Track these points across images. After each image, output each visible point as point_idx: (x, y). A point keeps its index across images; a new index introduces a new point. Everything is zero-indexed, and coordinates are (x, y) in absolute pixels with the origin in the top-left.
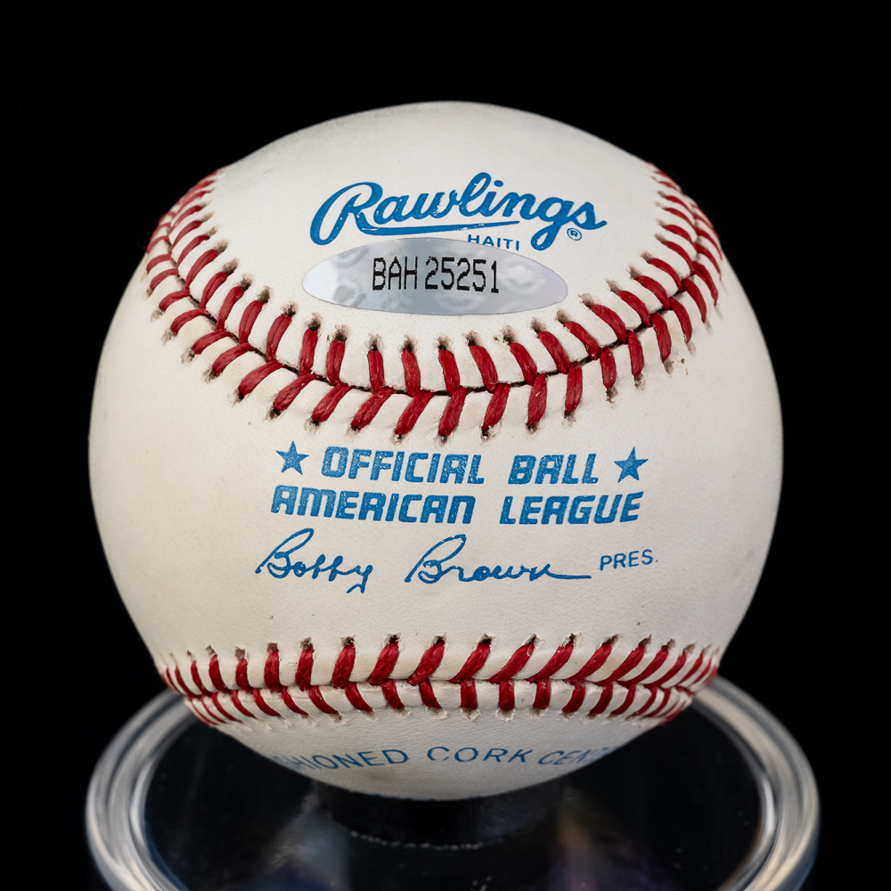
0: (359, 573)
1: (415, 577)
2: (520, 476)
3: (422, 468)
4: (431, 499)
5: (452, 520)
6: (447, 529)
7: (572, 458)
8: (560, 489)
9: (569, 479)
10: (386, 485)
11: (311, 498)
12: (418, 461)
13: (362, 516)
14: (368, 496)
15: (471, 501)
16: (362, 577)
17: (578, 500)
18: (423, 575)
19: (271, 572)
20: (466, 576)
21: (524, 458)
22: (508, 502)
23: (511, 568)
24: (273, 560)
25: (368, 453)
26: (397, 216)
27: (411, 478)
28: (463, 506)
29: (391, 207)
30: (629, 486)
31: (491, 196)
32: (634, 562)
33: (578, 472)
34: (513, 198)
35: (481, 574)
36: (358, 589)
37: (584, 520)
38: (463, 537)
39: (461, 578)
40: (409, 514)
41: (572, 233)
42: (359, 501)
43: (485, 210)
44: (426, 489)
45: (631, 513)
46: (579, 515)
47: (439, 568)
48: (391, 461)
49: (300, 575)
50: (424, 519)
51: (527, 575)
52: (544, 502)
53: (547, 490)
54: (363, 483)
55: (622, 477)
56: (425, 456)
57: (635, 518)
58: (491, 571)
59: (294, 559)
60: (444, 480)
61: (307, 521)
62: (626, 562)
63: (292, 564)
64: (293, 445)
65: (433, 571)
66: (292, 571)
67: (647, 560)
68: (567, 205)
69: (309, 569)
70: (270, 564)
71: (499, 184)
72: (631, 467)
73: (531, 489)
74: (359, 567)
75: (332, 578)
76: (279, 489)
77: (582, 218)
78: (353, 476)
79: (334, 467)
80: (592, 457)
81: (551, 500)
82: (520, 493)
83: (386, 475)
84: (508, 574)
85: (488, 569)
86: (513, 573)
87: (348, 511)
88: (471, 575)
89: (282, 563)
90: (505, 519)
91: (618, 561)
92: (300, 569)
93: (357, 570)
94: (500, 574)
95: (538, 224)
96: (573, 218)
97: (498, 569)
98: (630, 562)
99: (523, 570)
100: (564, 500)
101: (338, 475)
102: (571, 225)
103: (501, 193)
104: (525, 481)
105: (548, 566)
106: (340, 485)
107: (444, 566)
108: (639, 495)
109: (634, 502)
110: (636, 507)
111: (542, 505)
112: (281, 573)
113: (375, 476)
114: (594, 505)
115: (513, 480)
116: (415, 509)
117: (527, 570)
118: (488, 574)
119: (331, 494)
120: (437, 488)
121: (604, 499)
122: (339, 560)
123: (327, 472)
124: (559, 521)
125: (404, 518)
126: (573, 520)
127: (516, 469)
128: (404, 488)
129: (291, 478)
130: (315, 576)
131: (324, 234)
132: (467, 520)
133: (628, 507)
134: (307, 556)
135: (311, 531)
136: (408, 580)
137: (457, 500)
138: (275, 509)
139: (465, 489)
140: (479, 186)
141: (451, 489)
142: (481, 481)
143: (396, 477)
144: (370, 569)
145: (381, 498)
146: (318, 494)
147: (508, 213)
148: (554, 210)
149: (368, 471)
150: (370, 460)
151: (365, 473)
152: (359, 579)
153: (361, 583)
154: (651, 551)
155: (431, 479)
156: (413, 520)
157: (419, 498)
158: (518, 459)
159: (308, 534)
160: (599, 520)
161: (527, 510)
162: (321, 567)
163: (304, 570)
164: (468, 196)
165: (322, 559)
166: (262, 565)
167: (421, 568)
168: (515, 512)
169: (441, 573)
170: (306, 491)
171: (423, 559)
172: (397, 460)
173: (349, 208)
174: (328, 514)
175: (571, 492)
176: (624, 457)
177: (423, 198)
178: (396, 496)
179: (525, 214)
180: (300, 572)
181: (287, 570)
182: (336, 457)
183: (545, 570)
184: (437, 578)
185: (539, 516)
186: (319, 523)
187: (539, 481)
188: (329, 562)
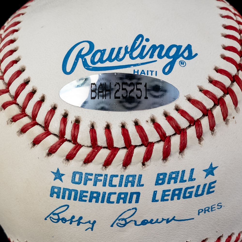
0: (90, 223)
1: (115, 225)
2: (160, 182)
3: (116, 181)
4: (120, 194)
5: (130, 202)
6: (128, 206)
7: (184, 172)
8: (179, 185)
9: (182, 181)
10: (100, 188)
11: (67, 192)
12: (114, 178)
13: (90, 201)
14: (92, 193)
15: (138, 194)
16: (91, 225)
17: (187, 188)
18: (119, 224)
19: (51, 220)
20: (138, 224)
21: (161, 174)
22: (155, 193)
23: (158, 220)
24: (52, 216)
25: (92, 175)
26: (101, 60)
27: (111, 185)
28: (135, 196)
29: (99, 55)
30: (211, 179)
31: (144, 47)
32: (213, 209)
33: (186, 177)
34: (154, 47)
35: (144, 223)
36: (90, 229)
37: (190, 197)
38: (136, 209)
39: (136, 224)
40: (111, 200)
41: (182, 63)
42: (88, 195)
43: (141, 56)
44: (118, 190)
45: (211, 190)
46: (187, 195)
47: (126, 221)
48: (102, 178)
49: (64, 223)
50: (118, 202)
51: (165, 222)
52: (171, 191)
53: (173, 186)
54: (90, 187)
55: (207, 176)
56: (117, 176)
57: (213, 192)
58: (149, 221)
59: (61, 216)
60: (126, 186)
61: (66, 201)
62: (210, 210)
63: (61, 218)
64: (58, 169)
65: (123, 222)
66: (60, 221)
67: (219, 207)
68: (179, 47)
69: (68, 221)
70: (50, 217)
71: (147, 40)
72: (210, 171)
73: (165, 187)
74: (90, 221)
75: (78, 225)
76: (53, 188)
77: (186, 54)
78: (85, 184)
79: (77, 180)
80: (192, 170)
81: (174, 190)
82: (160, 189)
83: (100, 184)
84: (157, 222)
85: (147, 221)
86: (159, 221)
87: (84, 198)
88: (140, 223)
89: (56, 217)
90: (154, 200)
91: (206, 210)
92: (64, 220)
93: (89, 222)
94: (153, 222)
95: (166, 60)
96: (182, 55)
97: (152, 220)
98: (212, 210)
99: (163, 220)
100: (180, 190)
101: (79, 183)
102: (181, 59)
103: (149, 45)
104: (163, 183)
105: (174, 217)
106: (80, 188)
107: (128, 220)
108: (215, 182)
109: (212, 185)
110: (214, 187)
111: (170, 193)
112: (56, 221)
113: (95, 184)
114: (194, 190)
115: (157, 183)
116: (114, 198)
117: (165, 220)
118: (148, 222)
119: (76, 191)
120: (123, 189)
121: (199, 187)
122: (81, 218)
123: (73, 182)
124: (178, 199)
125: (109, 202)
126: (185, 197)
127: (158, 179)
128: (108, 189)
129: (58, 183)
130: (71, 223)
131: (68, 69)
132: (137, 201)
133: (210, 187)
134: (67, 215)
135: (68, 206)
136: (112, 226)
137: (132, 194)
138: (51, 196)
139: (136, 189)
140: (138, 42)
141: (129, 189)
142: (143, 185)
143: (104, 185)
144: (95, 222)
145: (98, 194)
146: (70, 191)
147: (151, 56)
148: (173, 52)
149: (92, 182)
150: (93, 177)
151: (90, 183)
152: (91, 226)
153: (91, 227)
154: (221, 203)
155: (120, 185)
156: (113, 202)
157: (115, 193)
158: (159, 175)
159: (66, 207)
160: (197, 195)
161: (164, 195)
162: (73, 220)
163: (66, 221)
164: (133, 49)
165: (73, 217)
166: (48, 217)
167: (117, 221)
168: (158, 197)
169: (126, 223)
170: (65, 190)
171: (118, 218)
172: (105, 178)
173: (79, 55)
174: (75, 199)
175: (183, 186)
176: (207, 167)
177: (113, 50)
178: (104, 193)
179: (160, 56)
180: (64, 221)
181: (58, 220)
182: (77, 176)
183: (173, 219)
184: (124, 225)
185: (169, 198)
186: (71, 202)
187: (169, 183)
188: (76, 218)
